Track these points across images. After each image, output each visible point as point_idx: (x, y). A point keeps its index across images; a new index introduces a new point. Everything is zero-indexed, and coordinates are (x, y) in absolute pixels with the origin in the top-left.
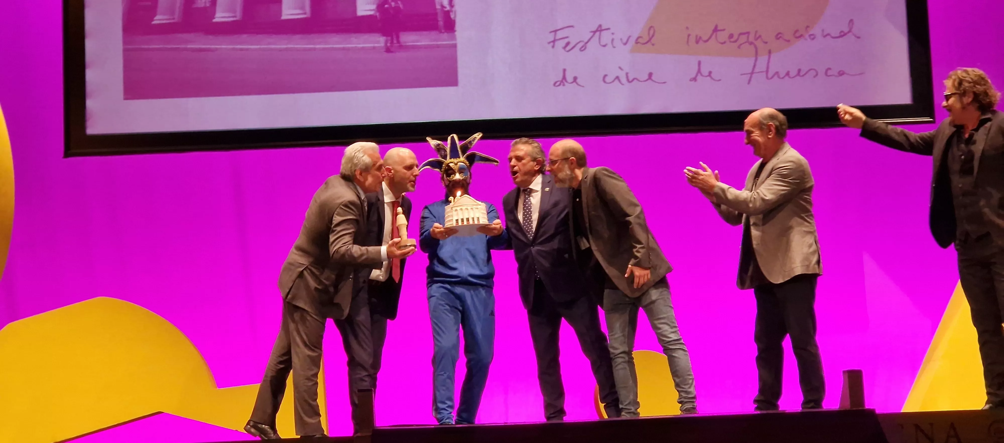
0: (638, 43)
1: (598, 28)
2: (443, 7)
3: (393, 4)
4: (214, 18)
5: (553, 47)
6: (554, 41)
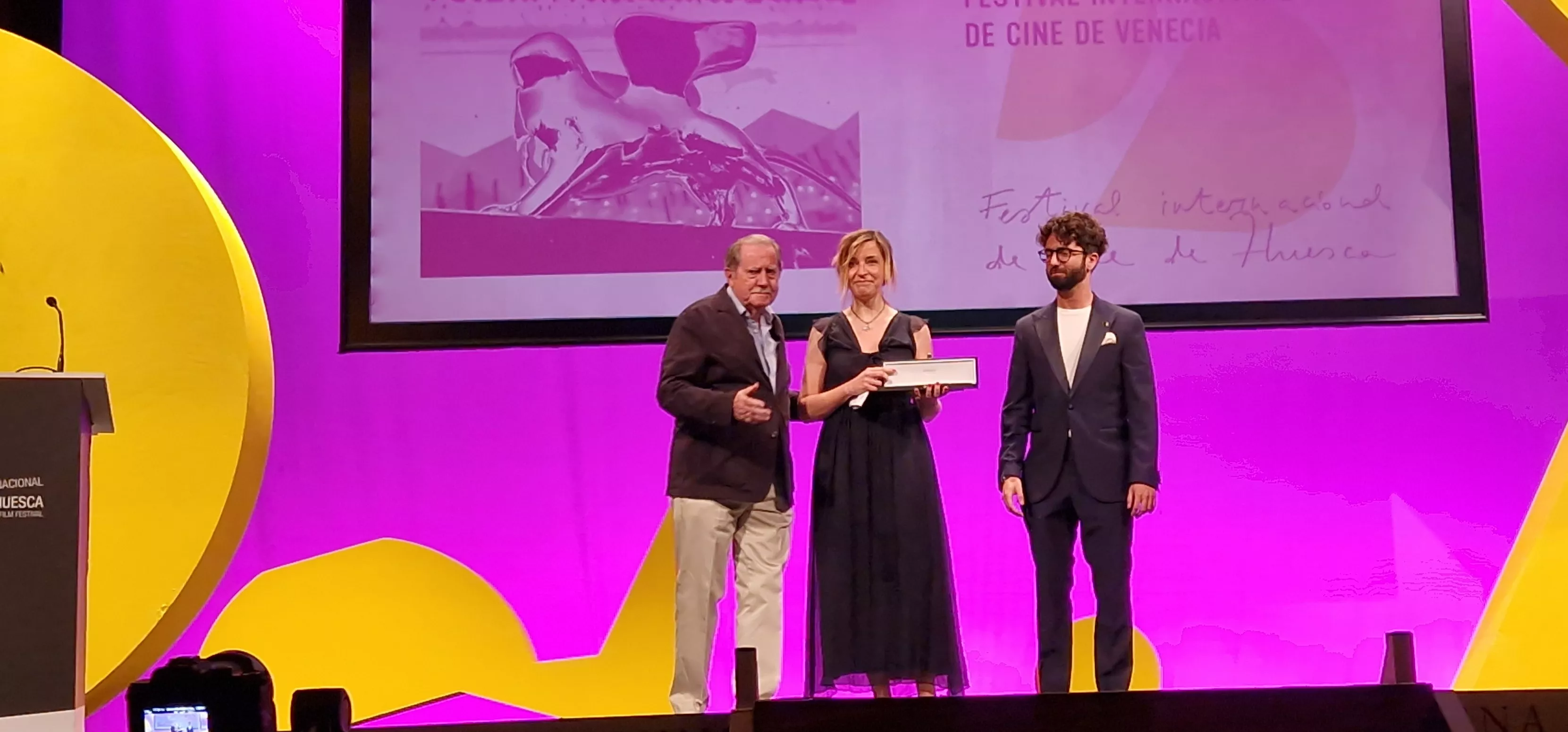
1: (1045, 193)
5: (987, 216)
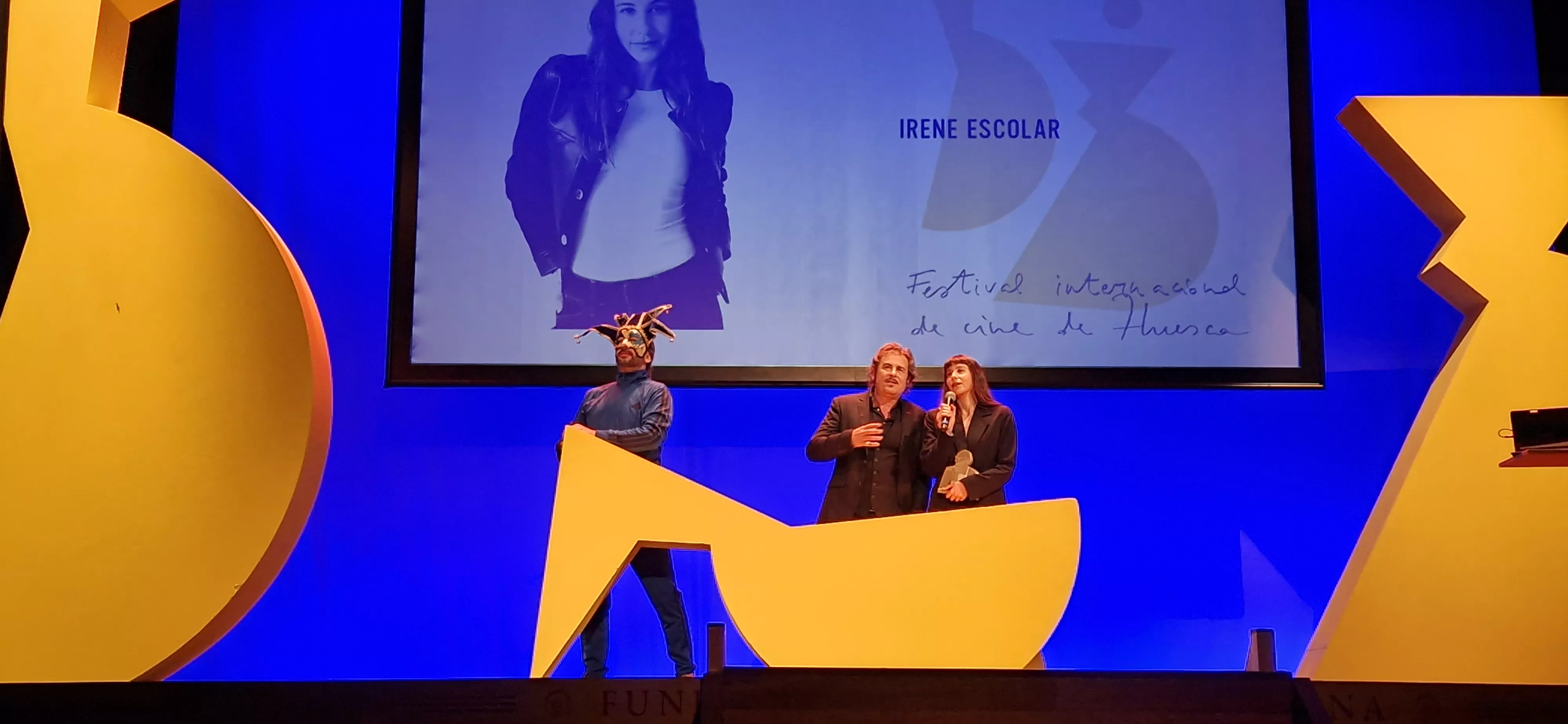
0: (1004, 290)
1: (961, 273)
5: (913, 292)
6: (914, 286)
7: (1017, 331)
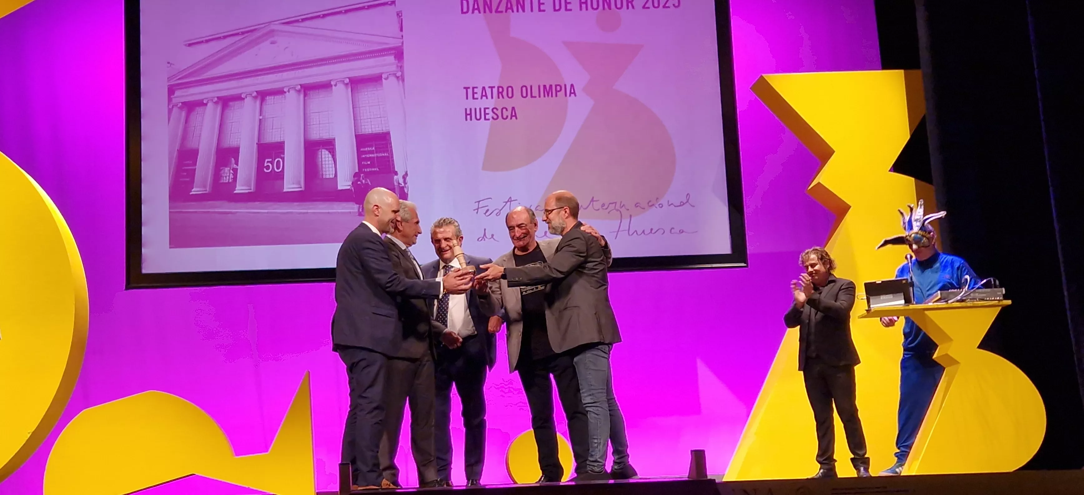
0: (537, 210)
1: (509, 200)
2: (399, 184)
3: (364, 181)
4: (235, 190)
7: (547, 236)
